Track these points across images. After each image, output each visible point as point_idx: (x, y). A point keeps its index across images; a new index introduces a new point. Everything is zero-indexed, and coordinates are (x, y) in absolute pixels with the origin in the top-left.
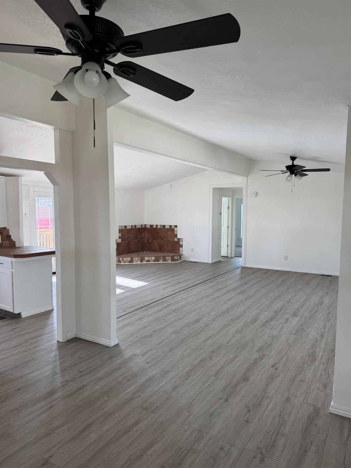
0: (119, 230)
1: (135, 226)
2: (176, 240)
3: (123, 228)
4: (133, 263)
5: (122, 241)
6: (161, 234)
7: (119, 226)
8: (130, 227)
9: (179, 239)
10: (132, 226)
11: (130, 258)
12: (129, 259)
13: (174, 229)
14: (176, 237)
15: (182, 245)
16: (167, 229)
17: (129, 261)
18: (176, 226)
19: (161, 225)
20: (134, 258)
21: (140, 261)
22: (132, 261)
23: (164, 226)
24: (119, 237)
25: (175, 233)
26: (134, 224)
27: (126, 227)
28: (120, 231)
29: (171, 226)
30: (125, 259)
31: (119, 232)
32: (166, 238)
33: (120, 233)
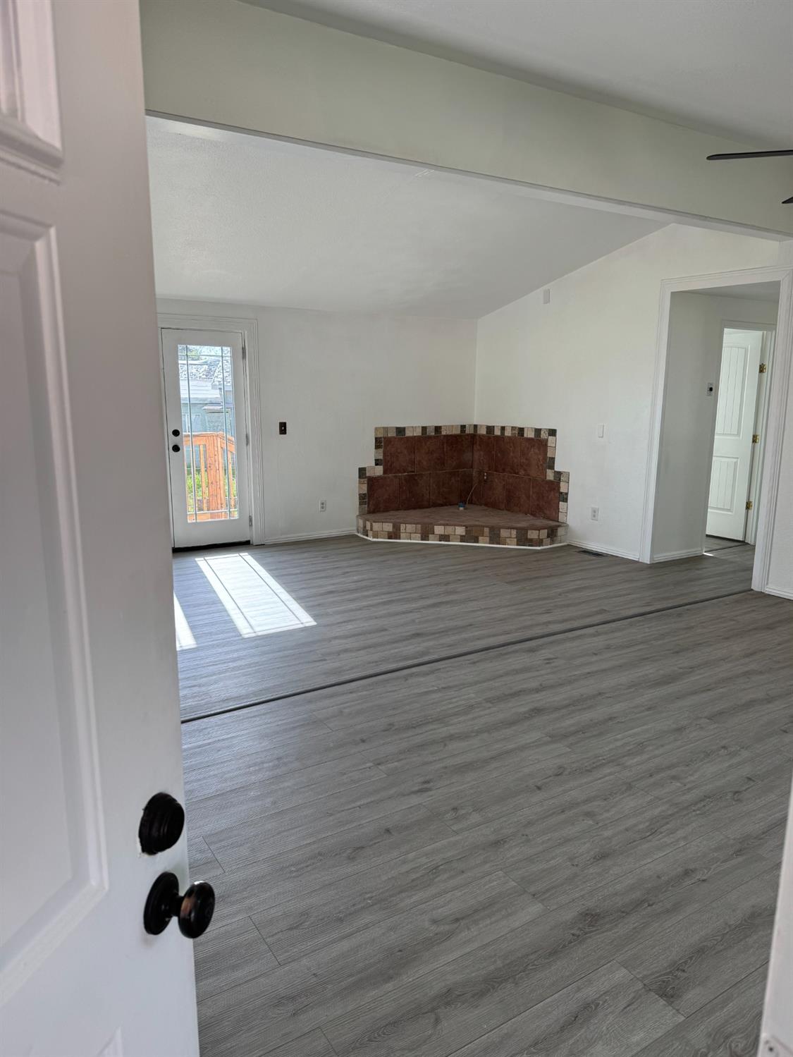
0: (376, 438)
1: (438, 429)
2: (550, 475)
3: (392, 434)
4: (400, 539)
5: (385, 472)
6: (511, 454)
7: (376, 429)
8: (418, 433)
9: (559, 474)
10: (424, 429)
11: (391, 525)
12: (388, 527)
13: (547, 440)
14: (552, 467)
15: (567, 494)
16: (529, 440)
17: (389, 533)
18: (553, 433)
19: (513, 428)
20: (402, 527)
21: (419, 535)
22: (395, 534)
23: (521, 430)
24: (376, 460)
25: (549, 455)
26: (431, 422)
27: (401, 431)
28: (379, 443)
29: (538, 431)
30: (376, 526)
31: (377, 447)
32: (525, 470)
33: (381, 451)
